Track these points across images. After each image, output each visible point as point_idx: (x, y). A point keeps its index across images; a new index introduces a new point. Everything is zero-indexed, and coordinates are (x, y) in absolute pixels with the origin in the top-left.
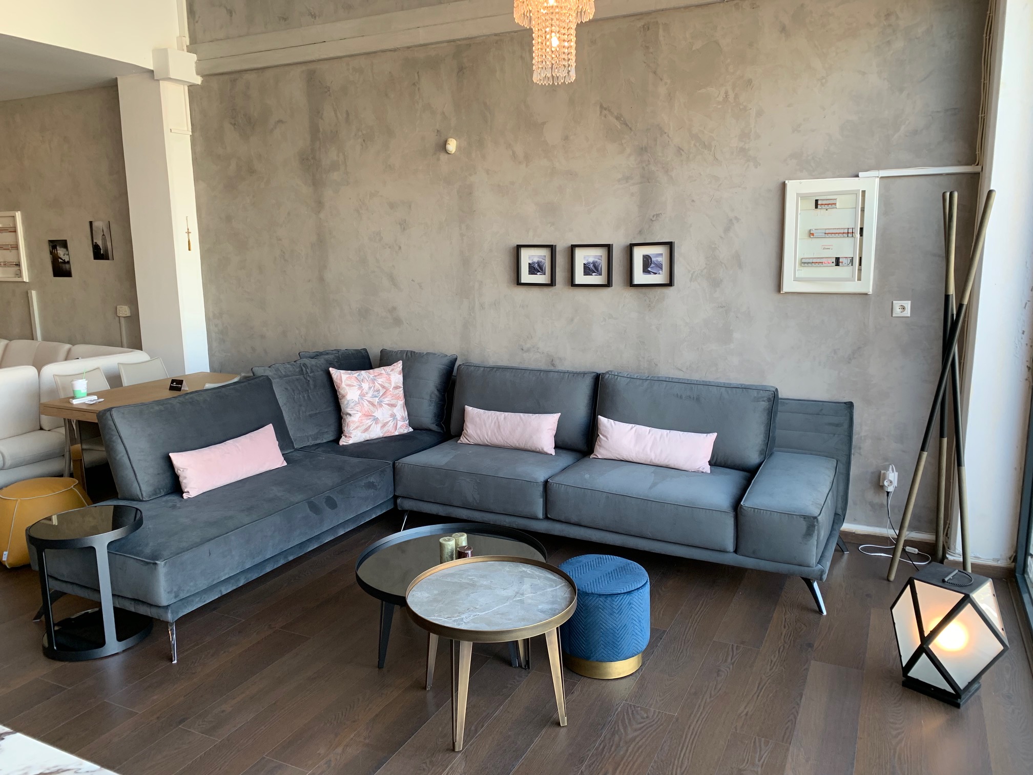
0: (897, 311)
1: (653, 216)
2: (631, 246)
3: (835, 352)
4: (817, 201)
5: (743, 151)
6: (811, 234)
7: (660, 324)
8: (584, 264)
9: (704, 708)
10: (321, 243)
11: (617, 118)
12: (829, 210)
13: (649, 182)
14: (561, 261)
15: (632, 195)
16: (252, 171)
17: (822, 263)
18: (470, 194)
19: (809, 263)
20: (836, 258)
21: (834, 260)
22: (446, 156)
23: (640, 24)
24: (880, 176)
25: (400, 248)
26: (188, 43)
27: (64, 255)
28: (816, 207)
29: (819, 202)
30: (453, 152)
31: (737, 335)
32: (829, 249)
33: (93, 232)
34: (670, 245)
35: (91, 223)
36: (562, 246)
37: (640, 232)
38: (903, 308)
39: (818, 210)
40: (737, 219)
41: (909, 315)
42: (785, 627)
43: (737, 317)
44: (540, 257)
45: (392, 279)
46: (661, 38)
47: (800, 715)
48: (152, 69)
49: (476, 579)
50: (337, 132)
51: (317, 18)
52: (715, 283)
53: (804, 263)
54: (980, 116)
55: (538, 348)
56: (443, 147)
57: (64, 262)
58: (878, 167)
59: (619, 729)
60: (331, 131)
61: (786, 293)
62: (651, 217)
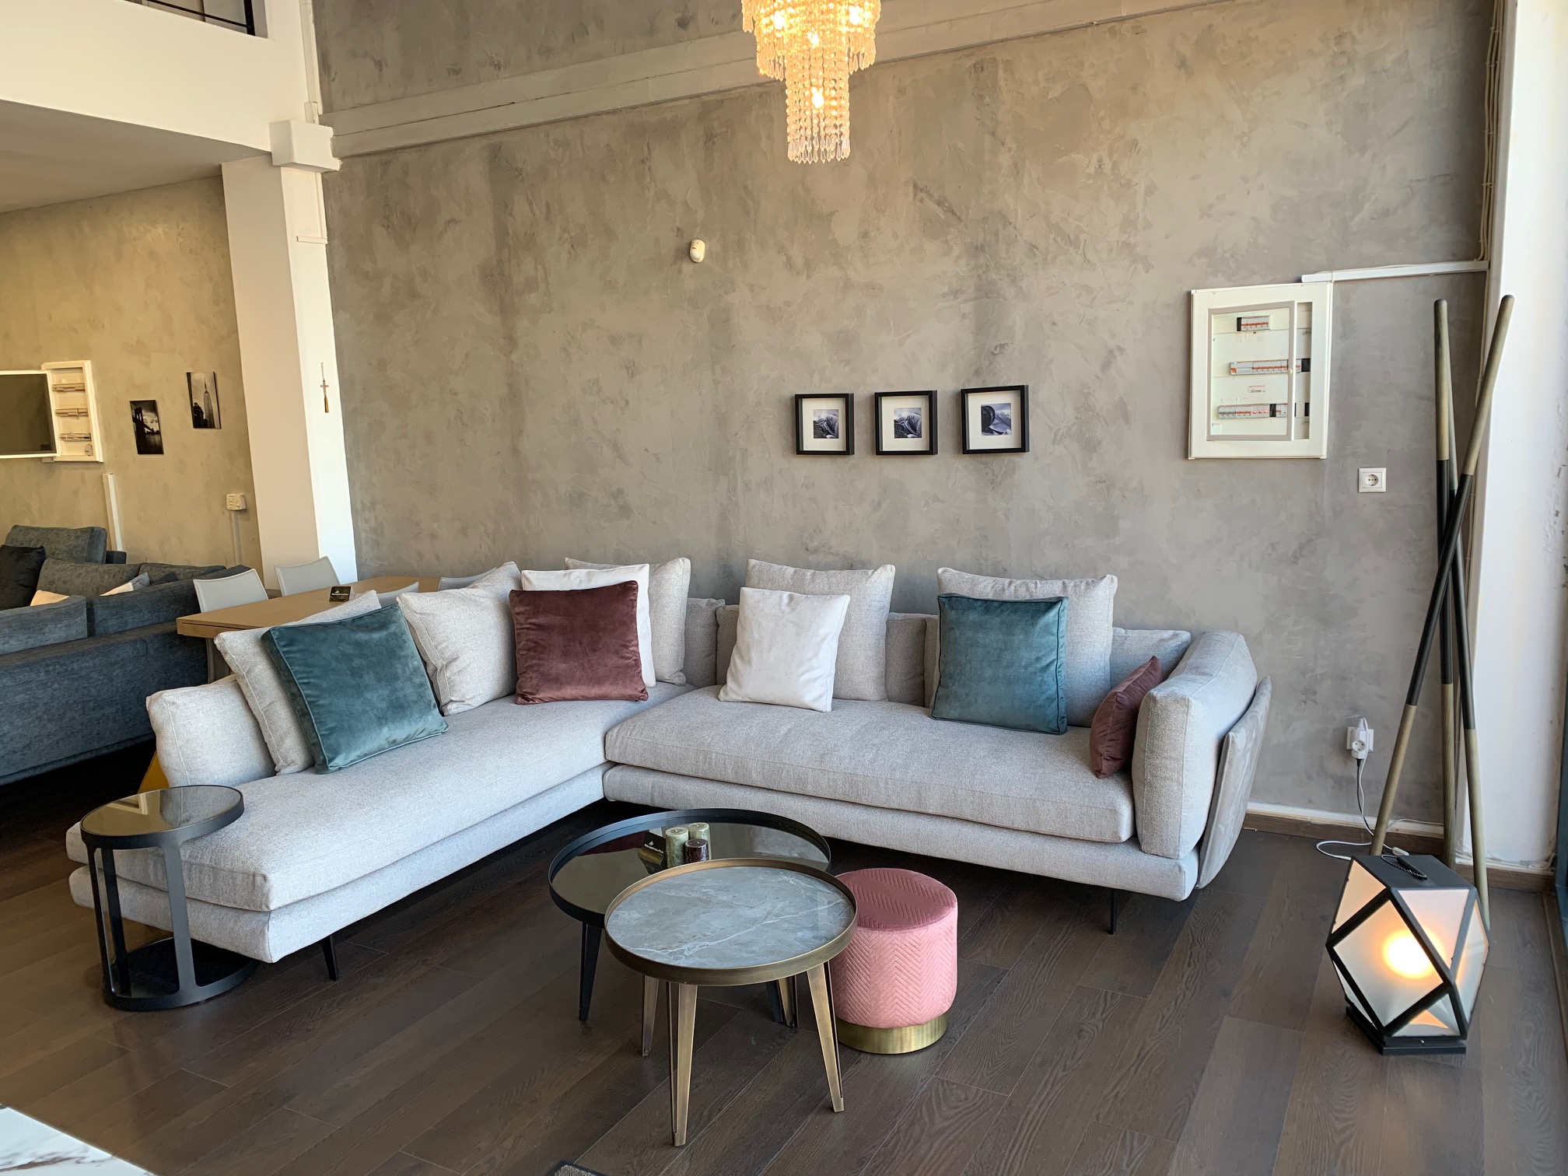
0: (1366, 484)
1: (996, 348)
2: (963, 394)
3: (1273, 546)
4: (1239, 319)
5: (1127, 246)
6: (1231, 370)
7: (1009, 510)
8: (895, 421)
9: (1053, 1085)
10: (514, 398)
11: (939, 203)
12: (1258, 333)
13: (988, 298)
14: (861, 417)
15: (964, 316)
16: (413, 295)
17: (1250, 413)
18: (727, 320)
19: (1230, 413)
20: (1271, 405)
21: (1267, 409)
22: (691, 266)
23: (969, 63)
24: (1335, 279)
25: (627, 403)
26: (321, 113)
27: (152, 422)
28: (1239, 329)
29: (1243, 322)
30: (701, 260)
31: (1124, 524)
32: (1260, 391)
33: (192, 388)
34: (1022, 391)
35: (189, 375)
36: (862, 394)
37: (977, 372)
38: (1375, 479)
39: (1241, 334)
40: (1120, 349)
41: (1384, 489)
42: (1189, 966)
43: (1124, 497)
44: (829, 411)
45: (616, 447)
46: (1002, 83)
47: (1197, 1097)
48: (269, 150)
49: (712, 892)
50: (533, 234)
51: (502, 68)
52: (1091, 446)
53: (1224, 414)
54: (1484, 185)
55: (830, 548)
56: (686, 252)
57: (153, 433)
58: (1330, 268)
59: (921, 1115)
60: (526, 234)
61: (1197, 459)
62: (992, 350)
